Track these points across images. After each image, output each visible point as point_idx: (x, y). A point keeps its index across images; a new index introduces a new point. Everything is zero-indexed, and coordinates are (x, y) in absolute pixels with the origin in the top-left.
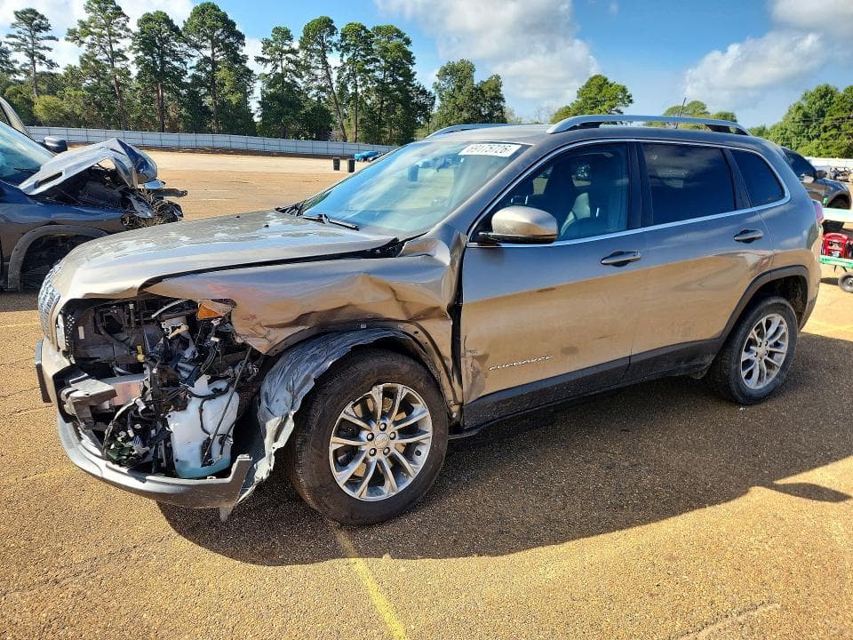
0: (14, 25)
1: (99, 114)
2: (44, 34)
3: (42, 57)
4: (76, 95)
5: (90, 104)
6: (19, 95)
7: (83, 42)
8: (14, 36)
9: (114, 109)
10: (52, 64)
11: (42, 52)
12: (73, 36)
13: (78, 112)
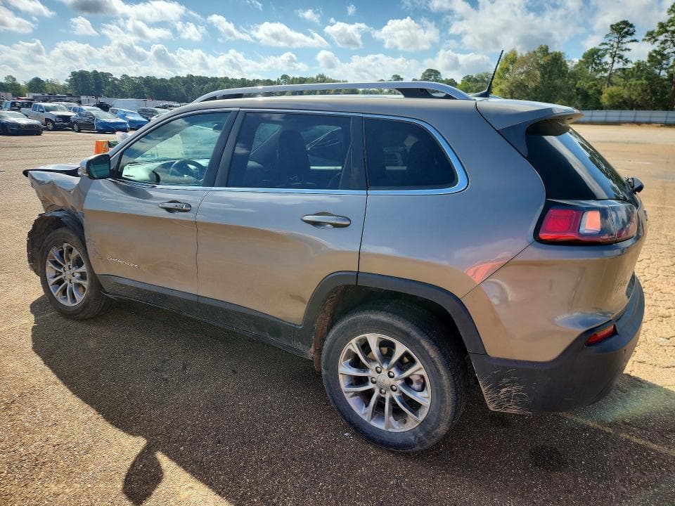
0: (607, 36)
1: (651, 99)
2: (629, 38)
3: (621, 57)
4: (636, 84)
5: (646, 90)
6: (594, 88)
7: (656, 40)
8: (606, 44)
9: (667, 93)
10: (627, 61)
11: (621, 53)
12: (651, 36)
13: (634, 97)
